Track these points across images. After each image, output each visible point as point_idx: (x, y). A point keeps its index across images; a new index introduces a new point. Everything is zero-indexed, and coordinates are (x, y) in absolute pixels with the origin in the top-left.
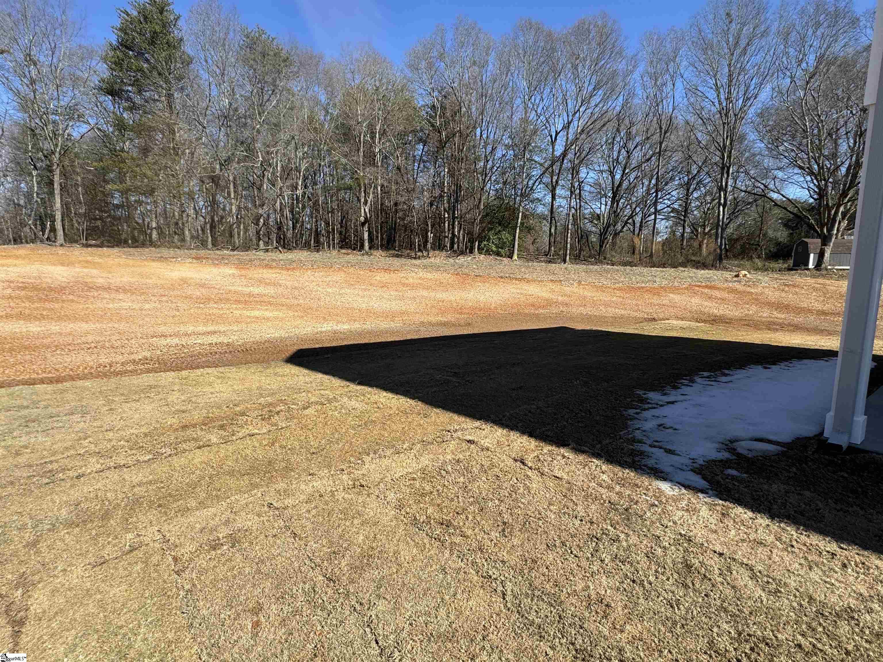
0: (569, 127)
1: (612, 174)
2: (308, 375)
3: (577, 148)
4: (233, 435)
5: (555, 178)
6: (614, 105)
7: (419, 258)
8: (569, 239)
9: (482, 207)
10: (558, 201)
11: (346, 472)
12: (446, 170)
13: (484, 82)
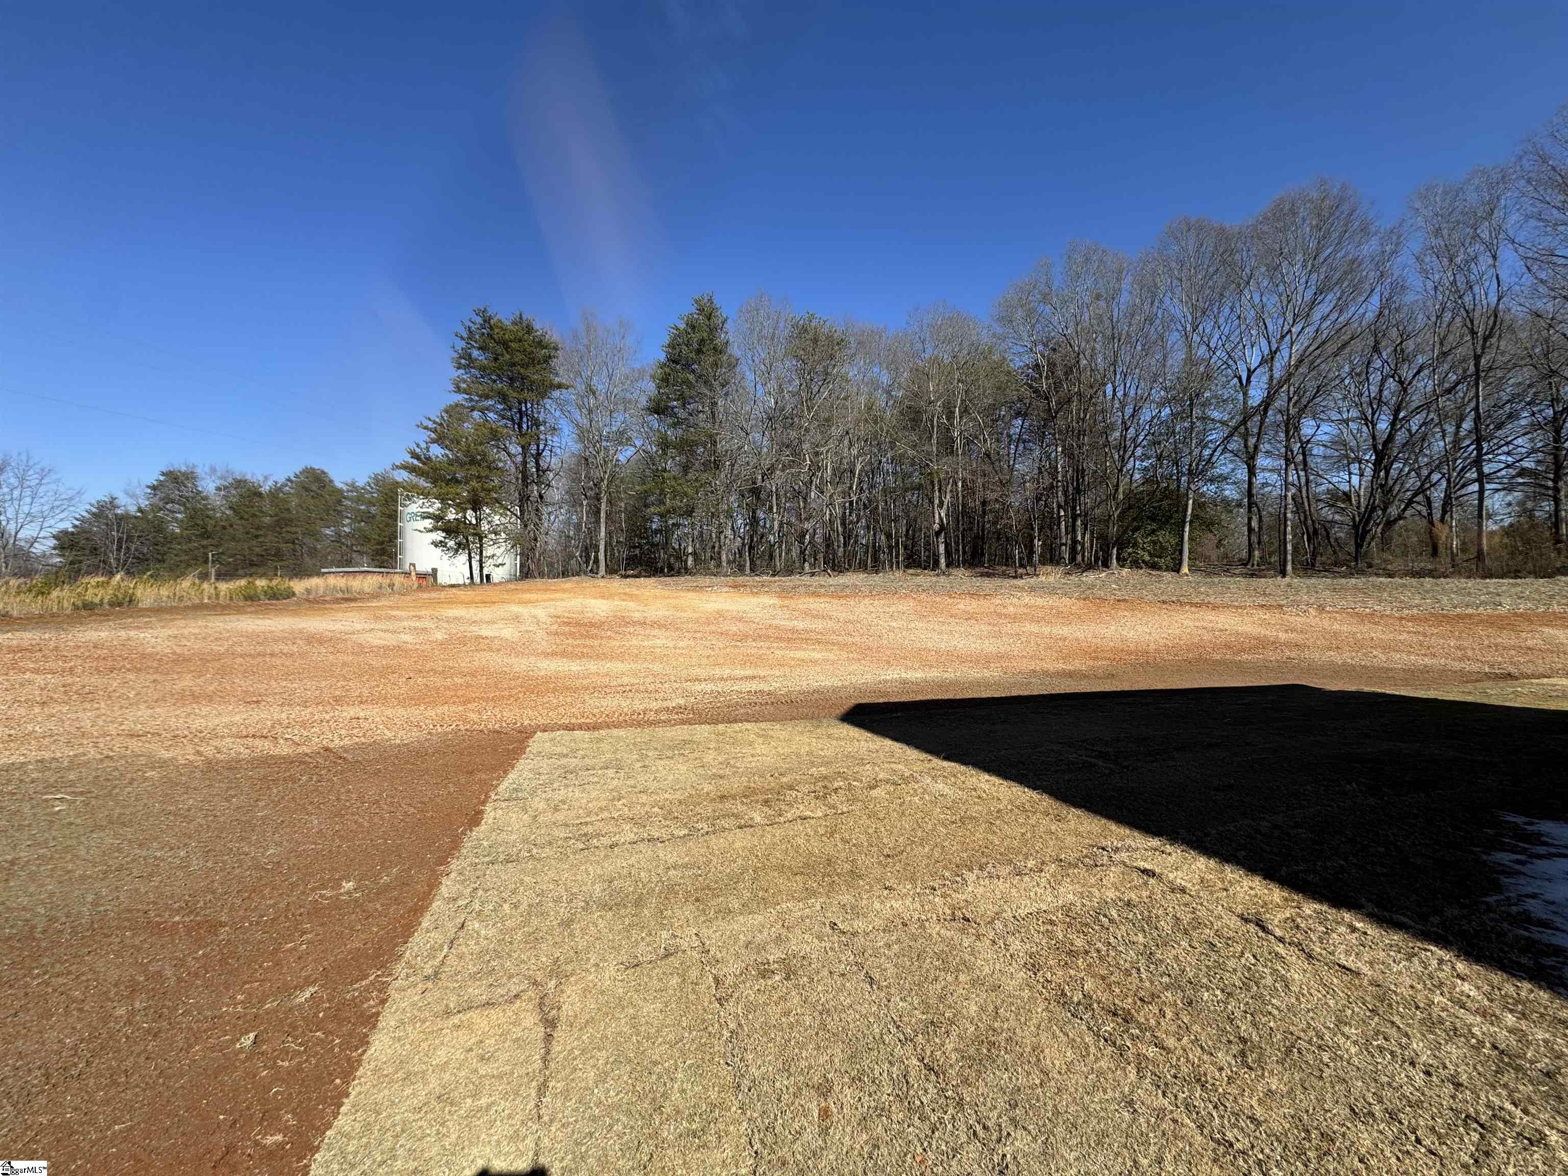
0: (1272, 358)
1: (1371, 423)
2: (873, 741)
3: (1292, 389)
4: (780, 815)
5: (1252, 441)
6: (1362, 311)
7: (1021, 577)
8: (1289, 537)
9: (1121, 497)
10: (1260, 478)
11: (939, 892)
12: (1060, 449)
13: (1114, 320)
